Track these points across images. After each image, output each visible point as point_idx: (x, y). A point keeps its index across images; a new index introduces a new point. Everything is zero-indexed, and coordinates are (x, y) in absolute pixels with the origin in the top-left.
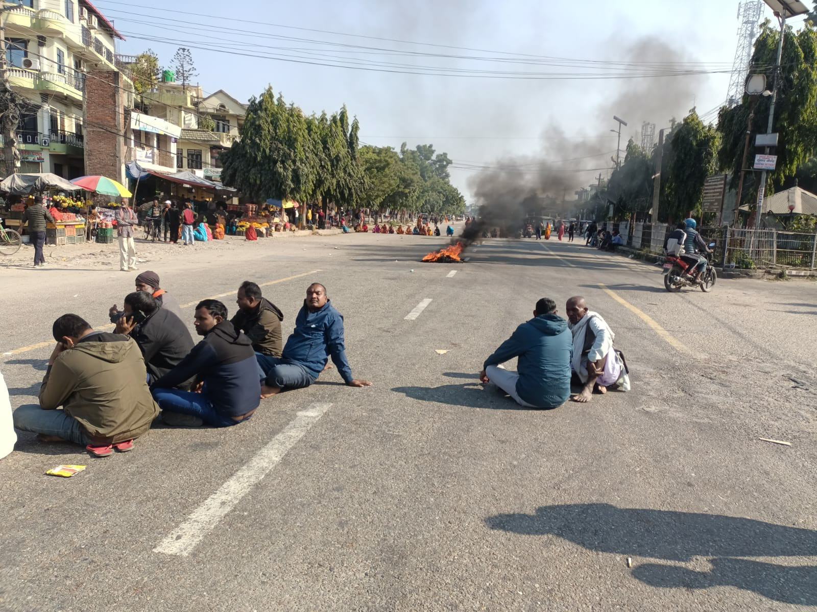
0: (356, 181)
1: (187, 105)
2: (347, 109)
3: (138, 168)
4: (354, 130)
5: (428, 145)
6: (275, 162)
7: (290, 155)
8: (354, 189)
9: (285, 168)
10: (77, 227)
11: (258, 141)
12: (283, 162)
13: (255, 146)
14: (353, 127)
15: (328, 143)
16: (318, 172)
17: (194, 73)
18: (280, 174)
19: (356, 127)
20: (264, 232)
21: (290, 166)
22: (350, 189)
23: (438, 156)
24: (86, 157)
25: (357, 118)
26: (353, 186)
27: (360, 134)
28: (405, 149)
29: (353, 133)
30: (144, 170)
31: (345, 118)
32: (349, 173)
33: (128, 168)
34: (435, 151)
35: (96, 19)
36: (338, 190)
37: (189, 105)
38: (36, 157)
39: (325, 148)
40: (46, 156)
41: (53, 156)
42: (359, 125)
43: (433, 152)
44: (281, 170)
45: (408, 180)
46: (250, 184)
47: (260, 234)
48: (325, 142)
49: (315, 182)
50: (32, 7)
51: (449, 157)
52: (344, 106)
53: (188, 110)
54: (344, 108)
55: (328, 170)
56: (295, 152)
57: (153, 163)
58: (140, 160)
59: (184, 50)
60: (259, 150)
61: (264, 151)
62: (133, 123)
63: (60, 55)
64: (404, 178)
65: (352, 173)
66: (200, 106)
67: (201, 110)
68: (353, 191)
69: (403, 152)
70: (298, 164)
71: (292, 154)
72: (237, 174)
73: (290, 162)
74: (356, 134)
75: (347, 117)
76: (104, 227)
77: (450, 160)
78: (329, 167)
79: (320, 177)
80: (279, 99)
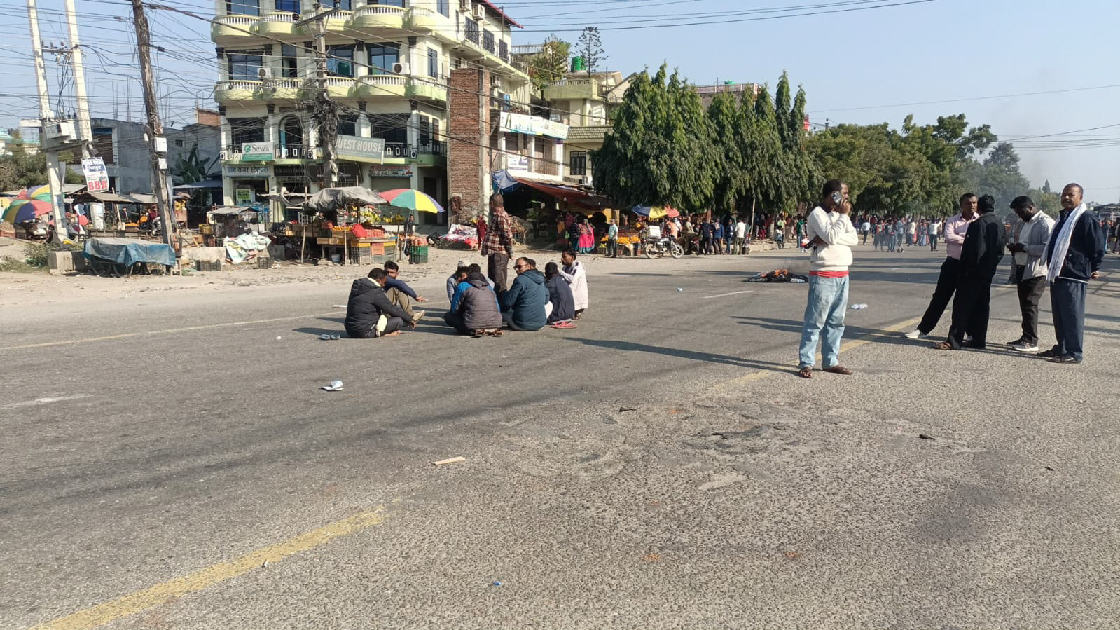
0: (787, 175)
1: (591, 95)
2: (788, 77)
3: (508, 177)
4: (798, 104)
5: (957, 116)
6: (648, 158)
7: (666, 148)
8: (785, 186)
9: (659, 164)
10: (385, 244)
11: (628, 133)
12: (656, 157)
13: (625, 139)
14: (796, 101)
15: (740, 127)
16: (723, 167)
17: (603, 55)
18: (652, 172)
19: (800, 100)
20: (631, 247)
21: (665, 162)
22: (778, 188)
23: (972, 131)
24: (449, 168)
25: (802, 87)
26: (784, 182)
27: (806, 109)
28: (912, 124)
29: (796, 110)
30: (514, 180)
31: (786, 90)
32: (778, 166)
33: (494, 178)
34: (967, 123)
35: (484, 8)
36: (759, 190)
37: (595, 97)
38: (405, 171)
39: (736, 133)
40: (414, 170)
41: (422, 169)
42: (806, 97)
43: (964, 125)
44: (653, 168)
45: (899, 169)
46: (621, 188)
47: (626, 251)
48: (736, 126)
49: (718, 181)
50: (404, 6)
51: (992, 131)
52: (785, 73)
53: (594, 102)
54: (784, 76)
55: (737, 162)
56: (672, 142)
57: (530, 170)
58: (511, 168)
59: (591, 29)
60: (630, 144)
61: (635, 144)
62: (502, 124)
63: (432, 55)
64: (894, 168)
65: (782, 165)
66: (609, 96)
67: (611, 101)
68: (783, 189)
69: (907, 129)
70: (676, 158)
71: (668, 146)
72: (607, 177)
73: (665, 156)
74: (799, 111)
75: (788, 87)
76: (416, 245)
77: (993, 136)
78: (740, 159)
79: (726, 173)
80: (673, 78)
